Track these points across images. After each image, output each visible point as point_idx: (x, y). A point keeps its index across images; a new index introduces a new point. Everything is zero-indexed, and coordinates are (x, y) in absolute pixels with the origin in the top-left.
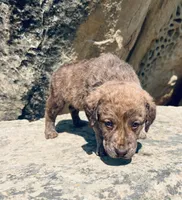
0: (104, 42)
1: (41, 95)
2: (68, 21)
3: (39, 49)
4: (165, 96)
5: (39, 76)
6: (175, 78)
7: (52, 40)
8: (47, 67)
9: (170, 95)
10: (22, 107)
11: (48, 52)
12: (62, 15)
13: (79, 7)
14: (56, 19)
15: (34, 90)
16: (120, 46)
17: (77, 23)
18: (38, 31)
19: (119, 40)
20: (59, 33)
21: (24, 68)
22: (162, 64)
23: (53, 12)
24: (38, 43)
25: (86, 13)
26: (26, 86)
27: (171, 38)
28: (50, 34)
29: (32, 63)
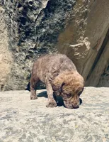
0: (77, 45)
2: (52, 31)
3: (35, 49)
7: (43, 43)
10: (27, 83)
11: (41, 51)
12: (48, 28)
13: (58, 23)
14: (44, 30)
16: (88, 48)
17: (57, 33)
18: (34, 38)
19: (87, 44)
20: (46, 39)
21: (28, 60)
23: (42, 26)
24: (34, 45)
25: (63, 26)
26: (29, 71)
28: (41, 39)
29: (32, 57)
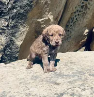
0: (43, 19)
1: (11, 49)
2: (22, 11)
3: (8, 26)
4: (82, 41)
5: (9, 40)
6: (87, 31)
7: (14, 21)
8: (13, 34)
9: (85, 40)
11: (13, 27)
12: (19, 8)
13: (27, 4)
14: (15, 11)
15: (6, 47)
16: (52, 20)
17: (27, 12)
18: (6, 17)
19: (51, 17)
20: (18, 17)
22: (79, 24)
23: (13, 8)
24: (7, 23)
25: (31, 6)
26: (2, 45)
27: (83, 10)
28: (13, 18)
29: (4, 33)
